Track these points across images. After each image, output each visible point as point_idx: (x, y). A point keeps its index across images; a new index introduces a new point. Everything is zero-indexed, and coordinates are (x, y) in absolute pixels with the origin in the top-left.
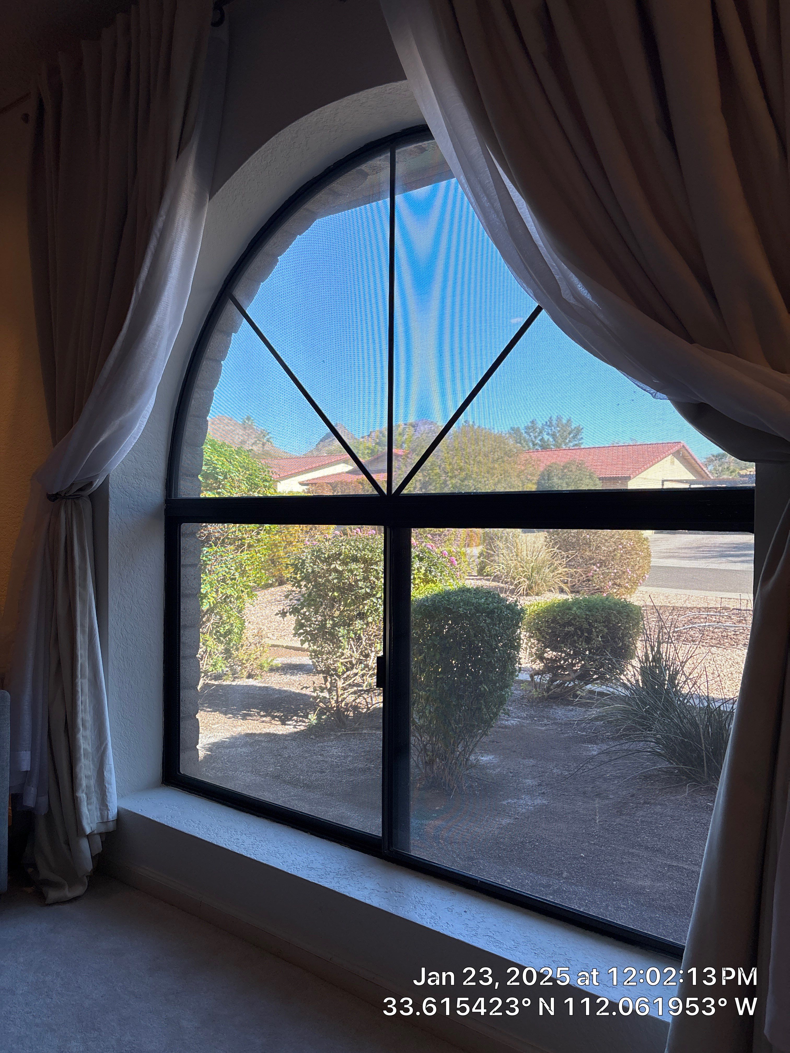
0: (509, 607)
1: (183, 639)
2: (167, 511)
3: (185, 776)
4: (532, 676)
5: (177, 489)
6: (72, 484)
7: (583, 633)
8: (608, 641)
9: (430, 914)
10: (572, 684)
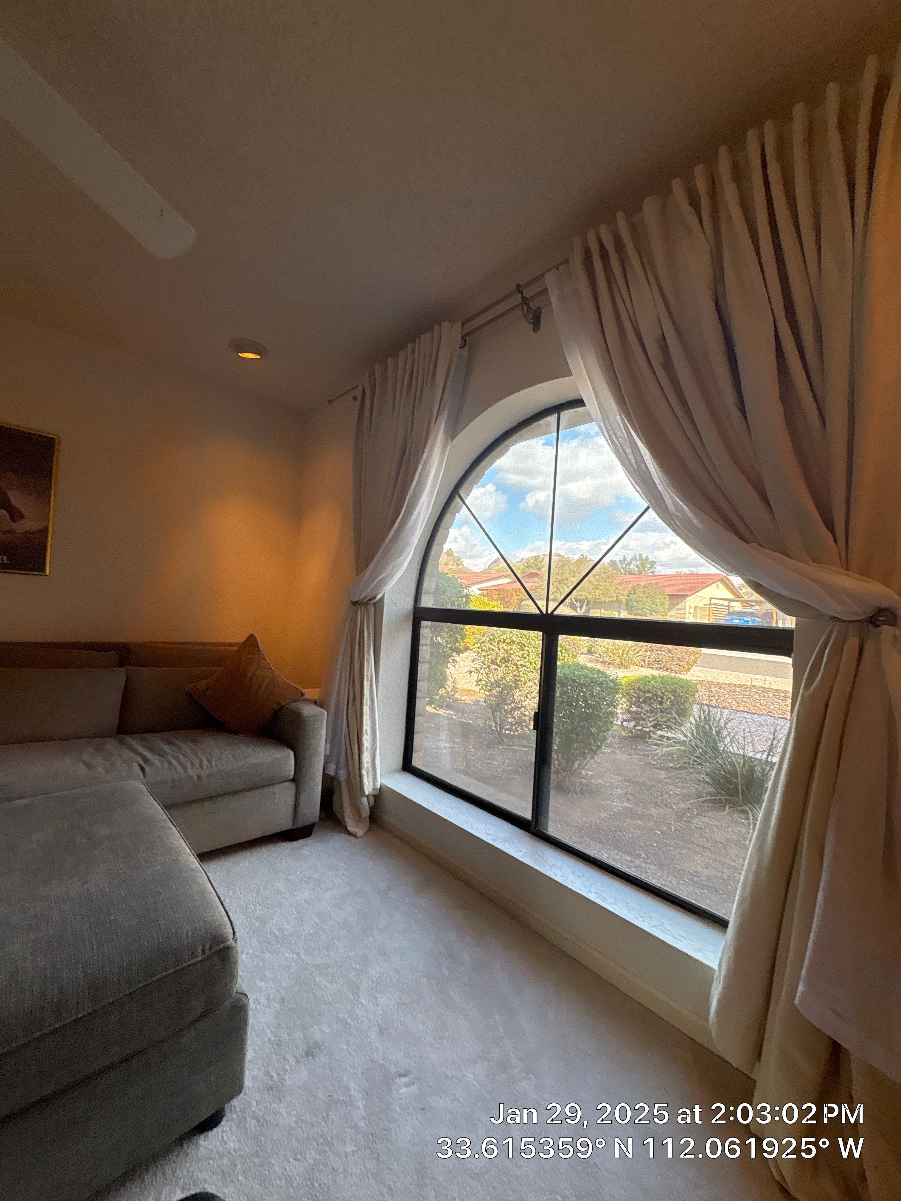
0: (611, 681)
1: (418, 687)
2: (414, 614)
3: (415, 768)
4: (622, 722)
5: (420, 601)
6: (365, 597)
7: (657, 698)
8: (674, 705)
9: (561, 874)
10: (648, 730)
